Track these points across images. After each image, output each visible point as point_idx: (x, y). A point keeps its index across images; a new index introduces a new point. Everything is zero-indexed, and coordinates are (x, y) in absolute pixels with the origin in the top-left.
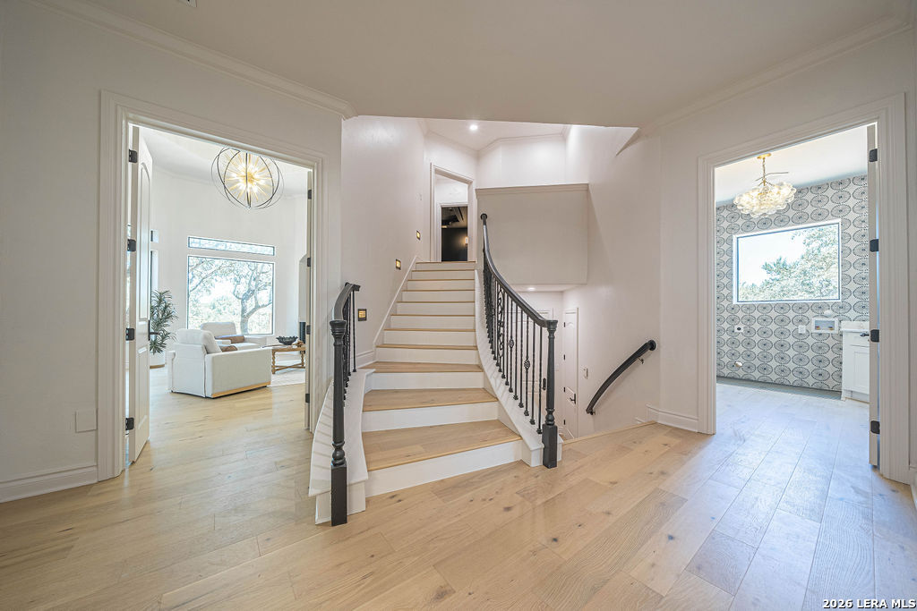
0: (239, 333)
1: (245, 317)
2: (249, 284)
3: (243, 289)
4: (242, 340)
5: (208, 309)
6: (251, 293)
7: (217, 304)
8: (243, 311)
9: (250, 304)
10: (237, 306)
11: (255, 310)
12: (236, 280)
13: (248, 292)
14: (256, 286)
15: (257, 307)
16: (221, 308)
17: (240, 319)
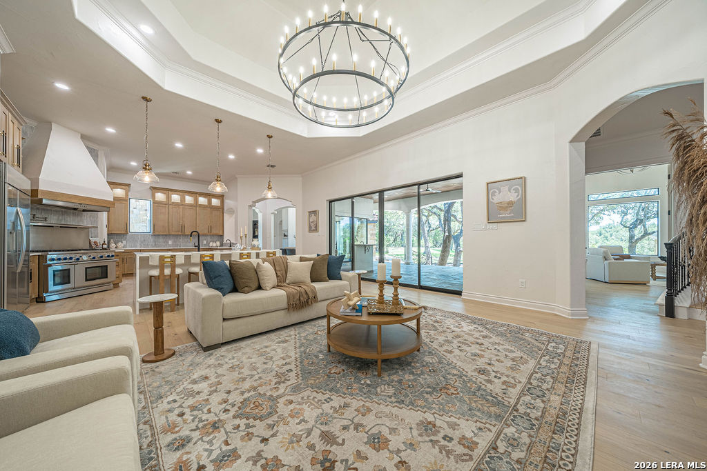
0: (626, 252)
1: (633, 241)
2: (637, 214)
3: (630, 218)
4: (629, 257)
5: (595, 236)
6: (639, 222)
7: (603, 232)
8: (631, 237)
9: (638, 232)
10: (626, 233)
11: (643, 237)
12: (623, 212)
13: (637, 221)
14: (645, 215)
15: (646, 234)
16: (608, 235)
17: (628, 244)
